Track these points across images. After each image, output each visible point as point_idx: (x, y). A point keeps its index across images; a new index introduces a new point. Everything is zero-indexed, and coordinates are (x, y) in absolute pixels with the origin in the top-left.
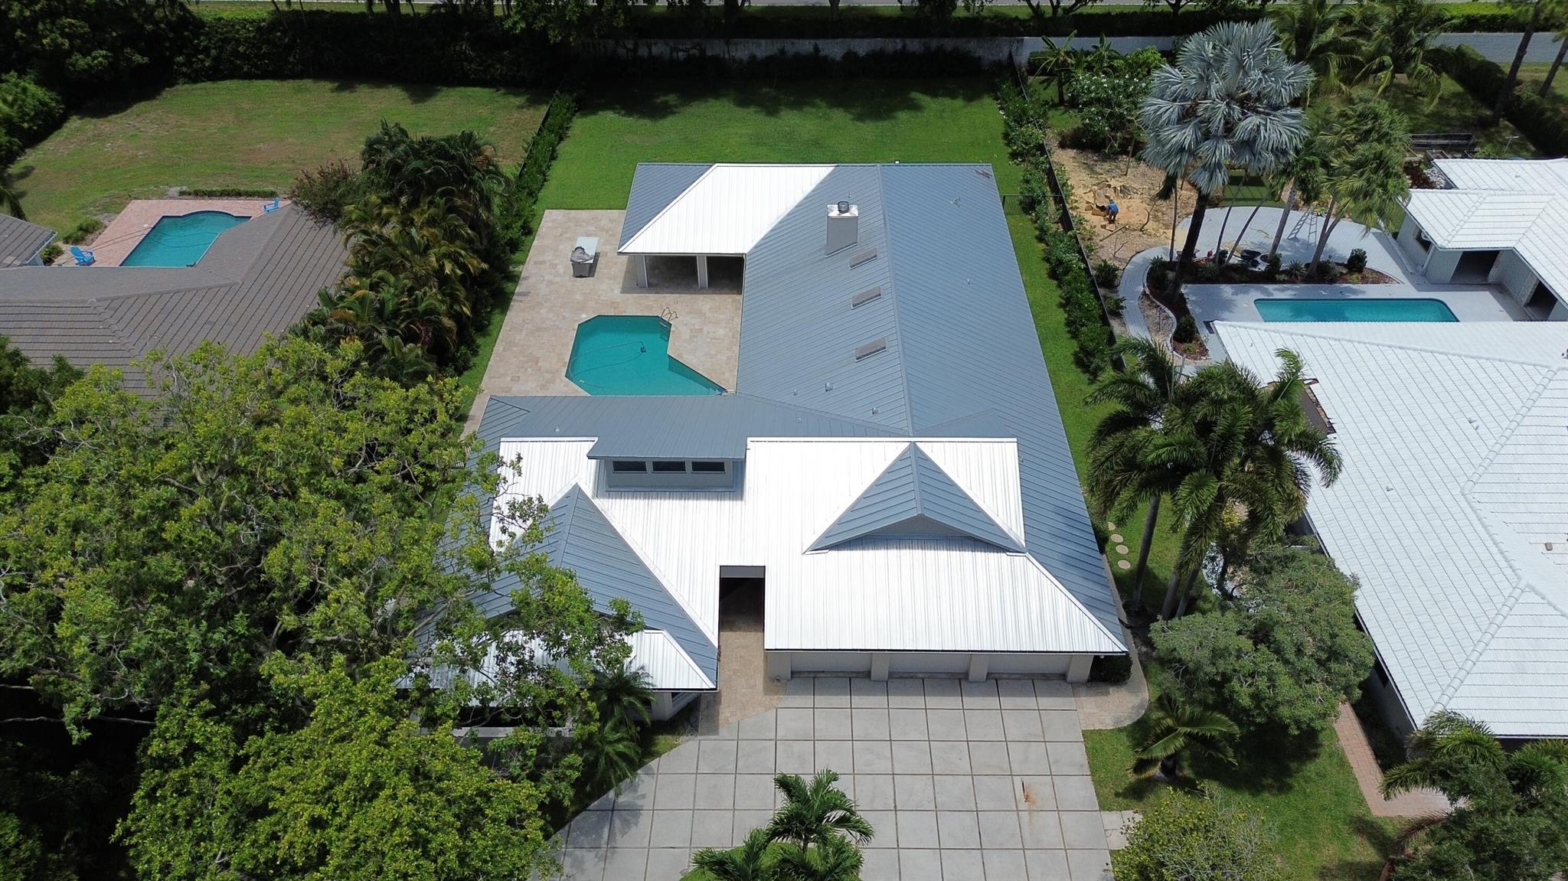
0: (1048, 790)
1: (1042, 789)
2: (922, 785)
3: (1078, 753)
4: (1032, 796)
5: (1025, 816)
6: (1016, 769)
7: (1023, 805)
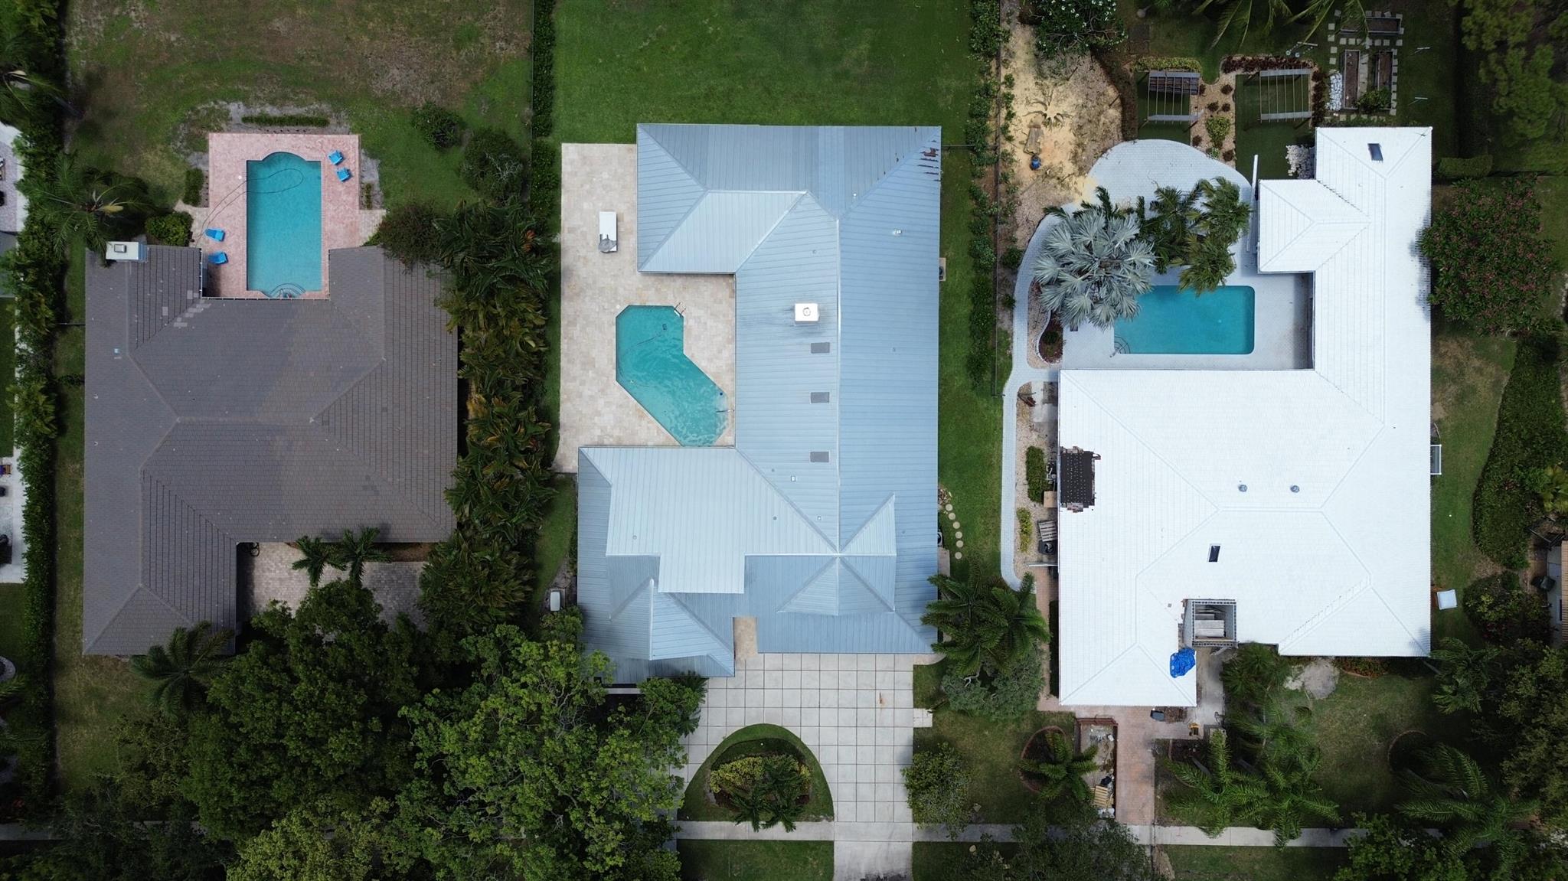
0: (891, 698)
1: (888, 696)
2: (833, 695)
3: (909, 678)
4: (884, 701)
5: (878, 710)
6: (878, 687)
7: (879, 705)
